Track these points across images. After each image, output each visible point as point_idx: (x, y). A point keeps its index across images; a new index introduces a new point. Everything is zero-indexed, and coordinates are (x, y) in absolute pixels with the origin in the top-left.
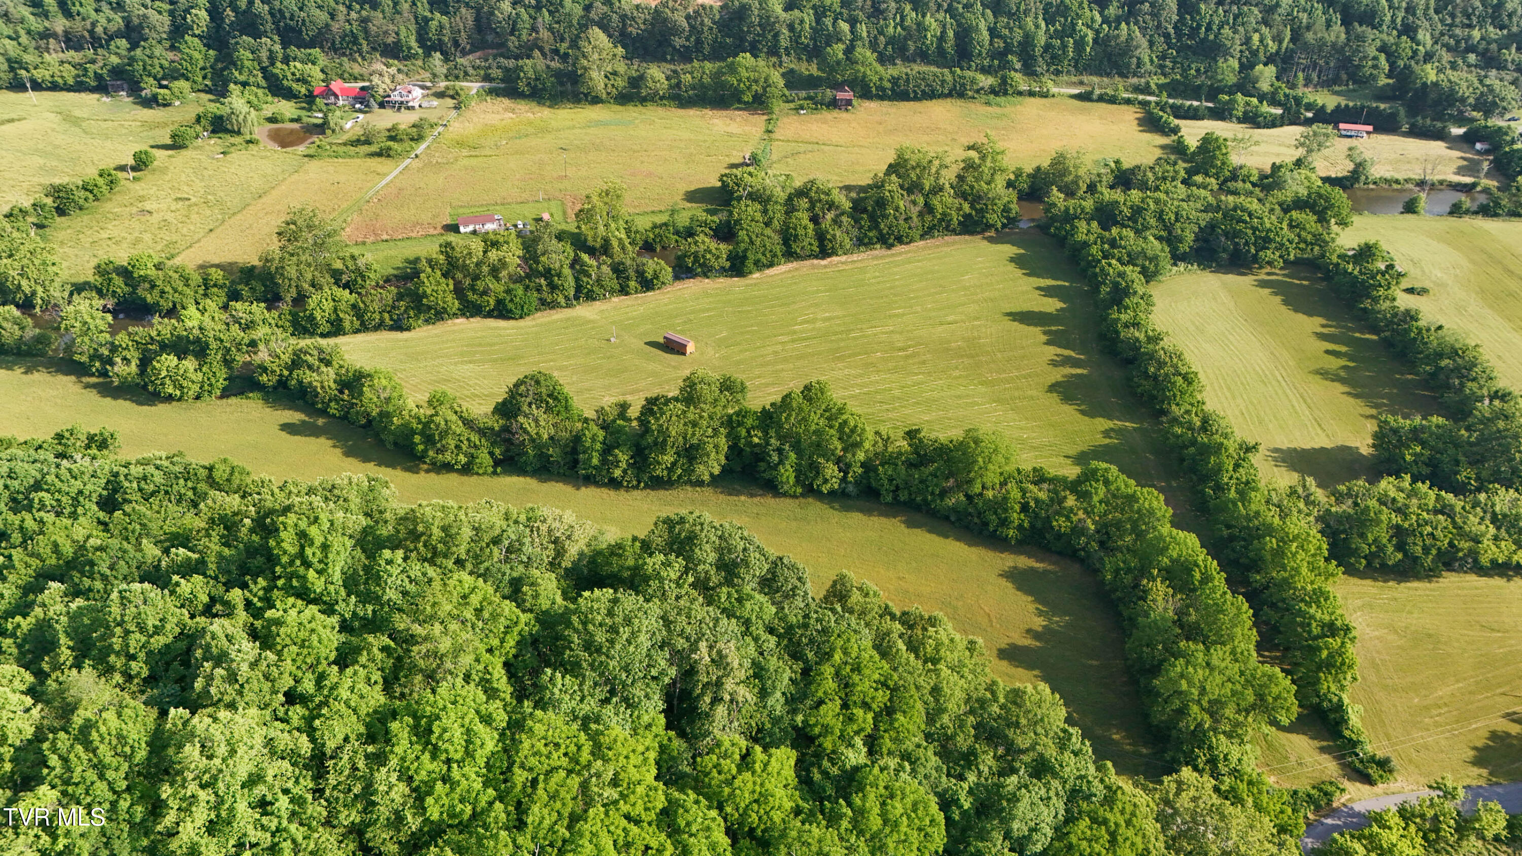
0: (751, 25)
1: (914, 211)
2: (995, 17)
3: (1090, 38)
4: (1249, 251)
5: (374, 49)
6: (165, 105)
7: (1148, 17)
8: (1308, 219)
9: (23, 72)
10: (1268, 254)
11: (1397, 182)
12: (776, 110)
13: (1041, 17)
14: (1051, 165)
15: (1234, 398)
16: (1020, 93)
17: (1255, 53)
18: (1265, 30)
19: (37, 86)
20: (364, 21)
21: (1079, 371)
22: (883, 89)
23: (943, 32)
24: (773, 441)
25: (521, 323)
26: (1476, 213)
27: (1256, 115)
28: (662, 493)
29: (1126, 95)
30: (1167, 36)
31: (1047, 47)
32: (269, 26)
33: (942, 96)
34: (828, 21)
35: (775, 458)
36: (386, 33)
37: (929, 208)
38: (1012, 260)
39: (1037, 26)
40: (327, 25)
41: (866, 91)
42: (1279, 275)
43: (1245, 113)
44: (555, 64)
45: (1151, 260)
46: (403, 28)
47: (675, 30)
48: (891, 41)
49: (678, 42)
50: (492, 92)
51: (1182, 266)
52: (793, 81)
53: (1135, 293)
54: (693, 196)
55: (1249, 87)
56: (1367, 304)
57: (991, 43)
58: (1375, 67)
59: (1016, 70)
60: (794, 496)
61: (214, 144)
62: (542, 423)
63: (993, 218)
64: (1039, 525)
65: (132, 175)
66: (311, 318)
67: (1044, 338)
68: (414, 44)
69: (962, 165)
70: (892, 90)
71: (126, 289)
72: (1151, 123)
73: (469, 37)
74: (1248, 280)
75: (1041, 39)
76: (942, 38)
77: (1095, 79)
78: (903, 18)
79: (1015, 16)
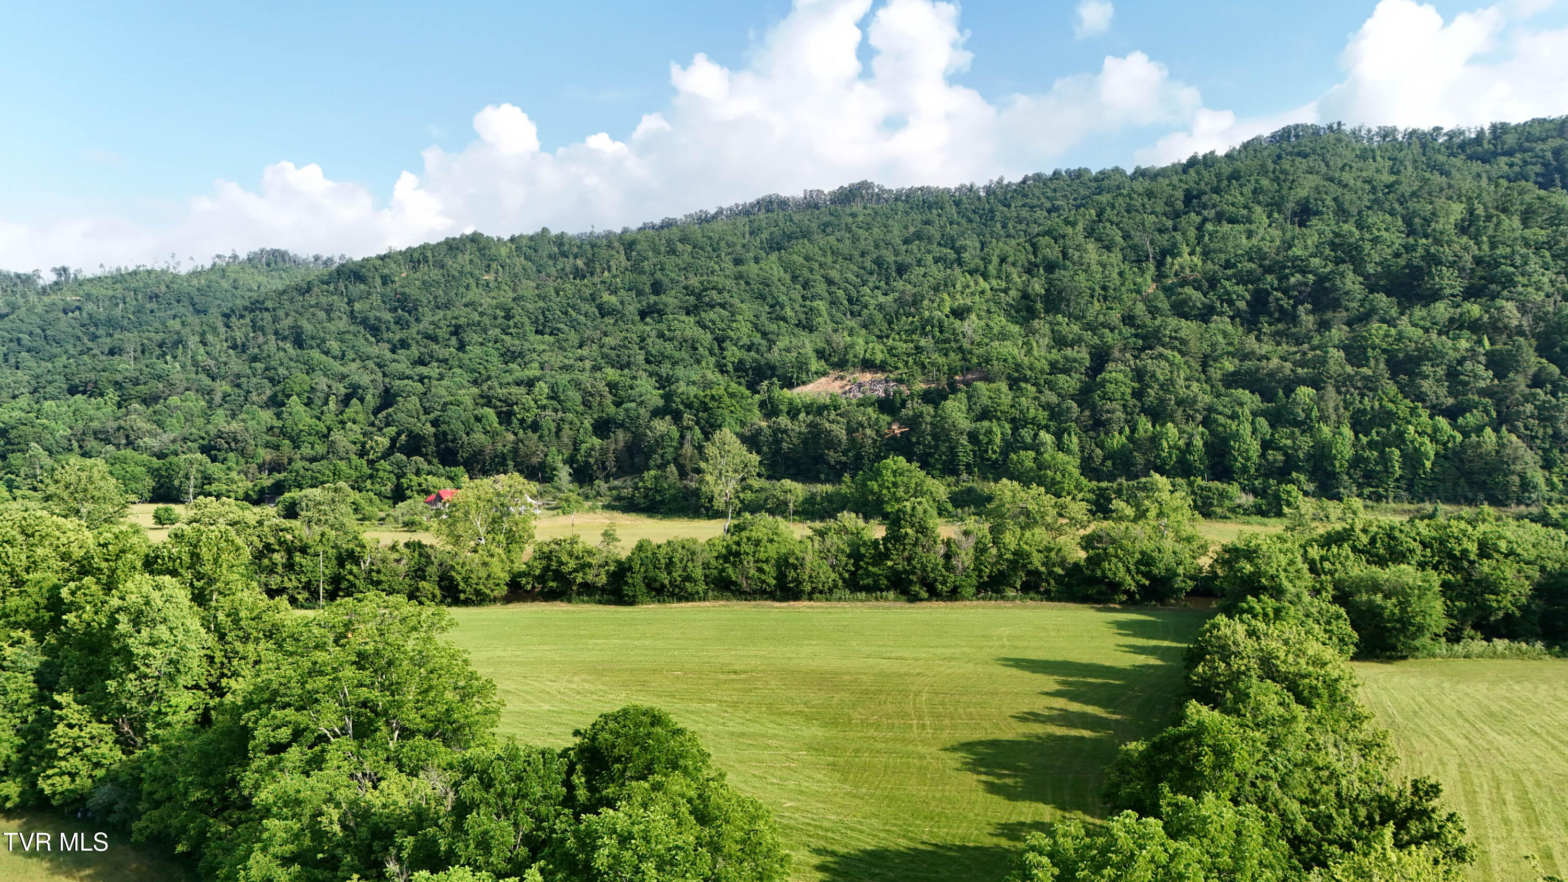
2: (1272, 426)
5: (519, 469)
7: (1533, 422)
13: (1346, 425)
20: (519, 443)
23: (1189, 444)
32: (431, 449)
34: (1026, 434)
36: (535, 454)
39: (1338, 435)
40: (484, 448)
46: (554, 450)
47: (832, 443)
48: (1111, 455)
49: (832, 456)
52: (965, 499)
57: (1263, 455)
63: (1118, 571)
68: (558, 463)
73: (617, 459)
75: (1345, 449)
76: (1187, 449)
77: (1445, 507)
78: (1133, 430)
79: (1306, 426)
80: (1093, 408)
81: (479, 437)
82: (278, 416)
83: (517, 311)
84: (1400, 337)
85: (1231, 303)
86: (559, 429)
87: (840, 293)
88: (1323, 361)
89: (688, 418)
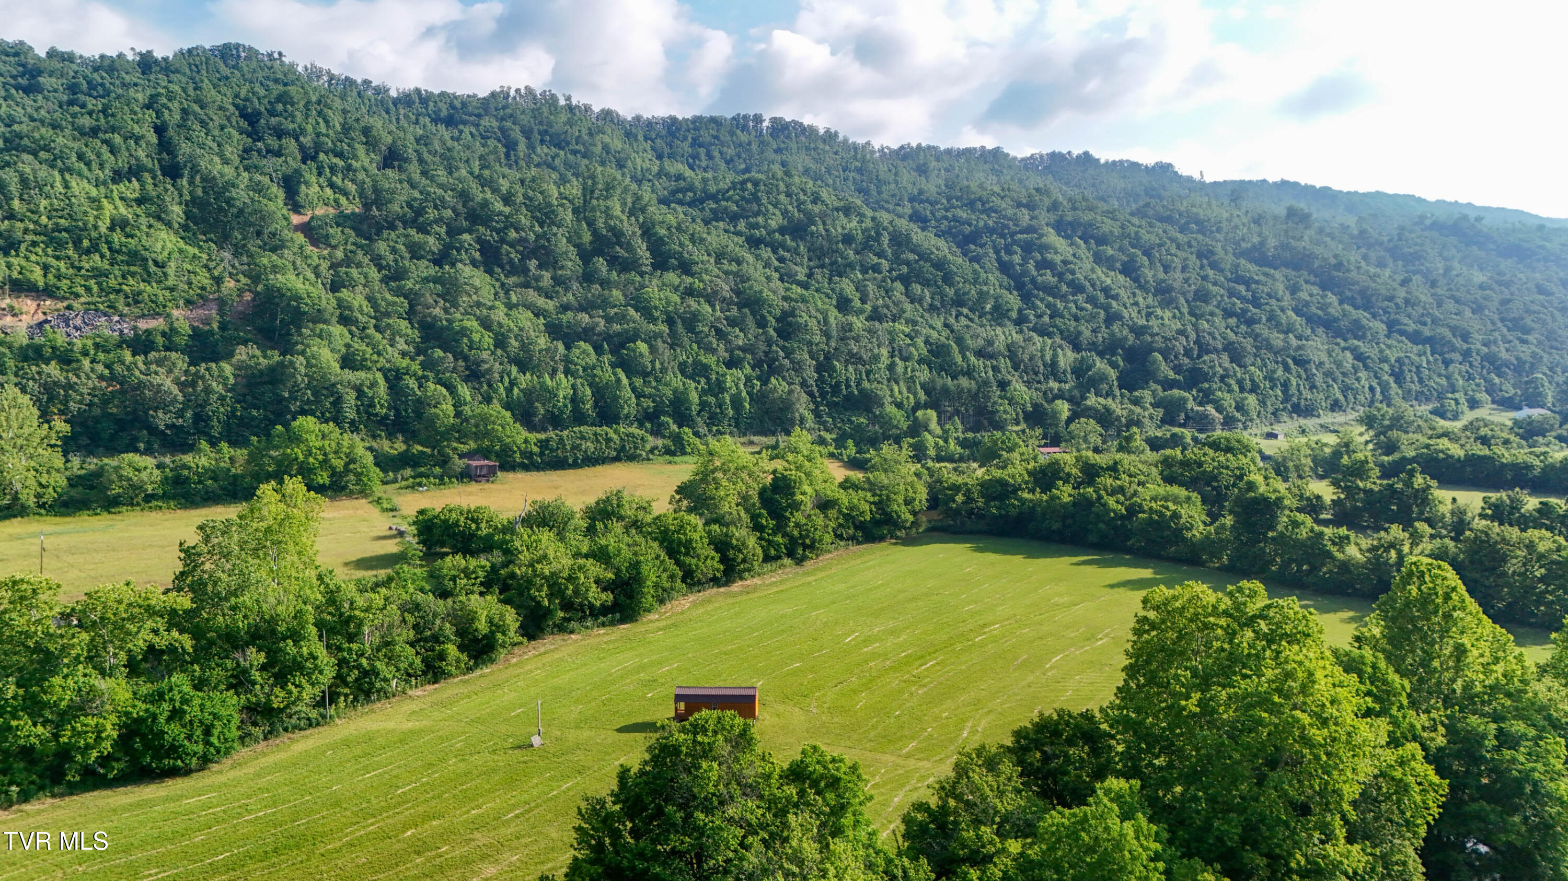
0: (295, 387)
3: (744, 393)
12: (380, 492)
22: (530, 456)
23: (576, 394)
31: (703, 405)
33: (610, 460)
34: (410, 384)
47: (158, 402)
49: (162, 419)
63: (903, 510)
70: (542, 456)
78: (512, 381)
79: (654, 375)
80: (466, 358)
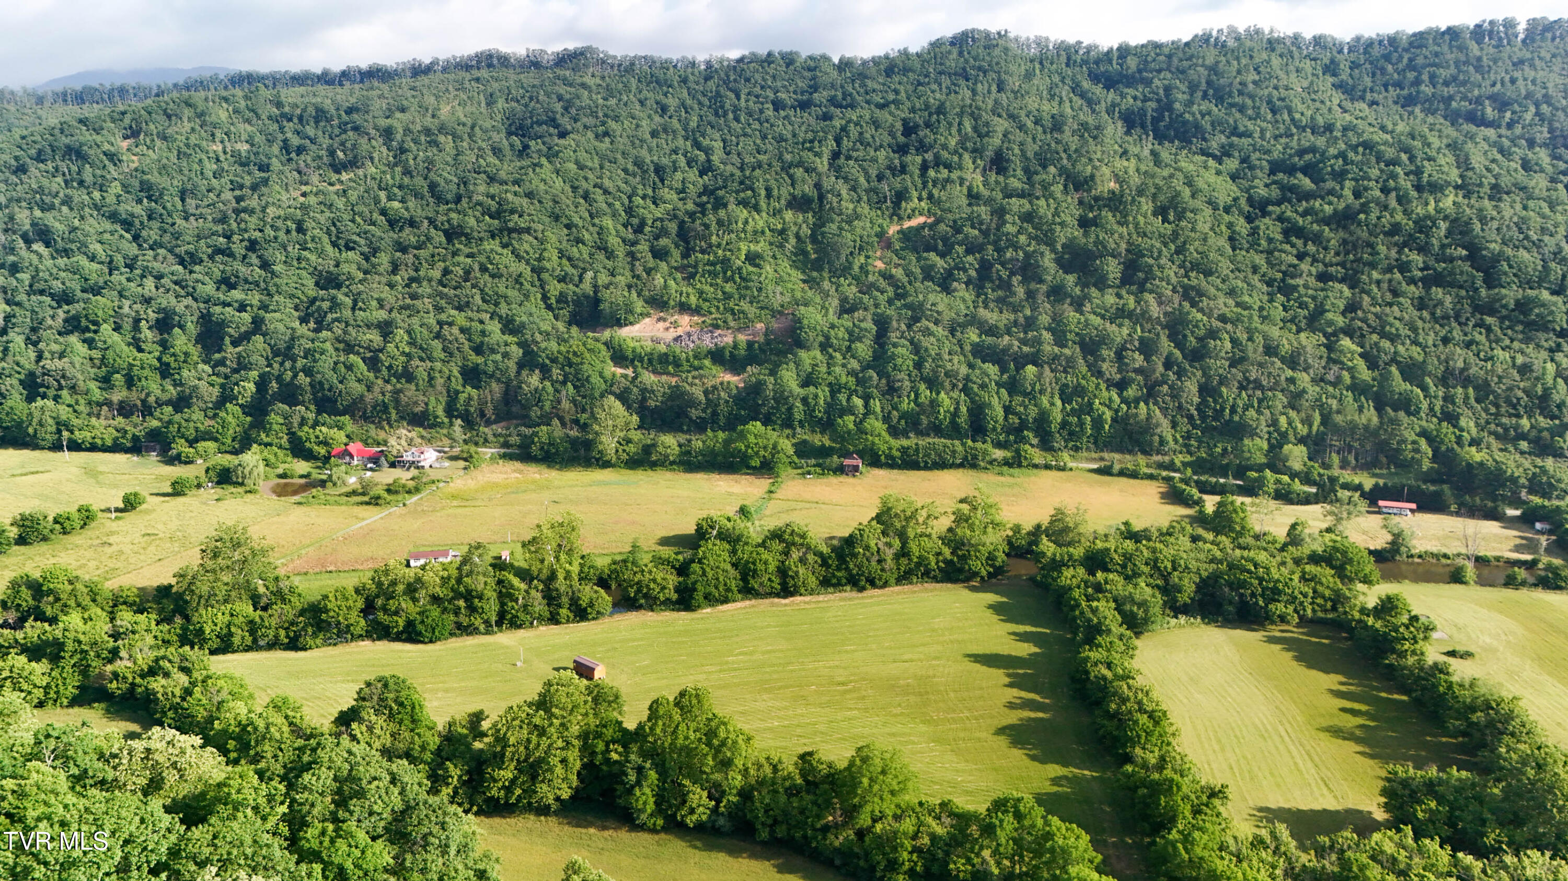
0: (766, 399)
1: (889, 554)
2: (1010, 395)
3: (1108, 415)
4: (1256, 603)
5: (402, 418)
6: (186, 463)
7: (1167, 398)
8: (1326, 573)
9: (66, 434)
10: (1279, 608)
11: (1445, 556)
12: (783, 475)
13: (1057, 396)
14: (1051, 522)
15: (1223, 750)
16: (1036, 466)
17: (1284, 436)
18: (1293, 414)
19: (75, 446)
20: (397, 392)
21: (1041, 715)
22: (893, 458)
23: (957, 409)
24: (633, 757)
25: (430, 647)
26: (1536, 585)
27: (1289, 493)
28: (497, 821)
29: (1149, 471)
30: (1190, 418)
31: (1064, 424)
32: (308, 396)
33: (953, 466)
34: (842, 397)
35: (632, 777)
36: (416, 403)
37: (904, 553)
38: (990, 607)
39: (1052, 404)
40: (362, 396)
41: (875, 460)
42: (1296, 633)
43: (1276, 491)
44: (574, 433)
45: (1140, 605)
46: (432, 399)
47: (693, 403)
48: (904, 416)
49: (694, 413)
50: (504, 456)
51: (1183, 619)
52: (803, 450)
53: (1109, 631)
54: (665, 541)
55: (1280, 465)
56: (1392, 659)
57: (1006, 418)
58: (1417, 451)
59: (1032, 446)
60: (653, 831)
61: (211, 492)
62: (377, 731)
63: (976, 565)
64: (935, 869)
65: (114, 515)
66: (201, 631)
67: (1007, 680)
68: (440, 412)
69: (953, 518)
70: (903, 461)
71: (31, 602)
72: (1175, 496)
73: (495, 408)
74: (1259, 635)
75: (1057, 415)
76: (956, 414)
77: (1117, 456)
78: (917, 395)
79: (1030, 395)
80: (888, 377)
81: (357, 388)
82: (90, 343)
83: (309, 224)
84: (1087, 324)
85: (965, 270)
86: (431, 378)
87: (617, 204)
88: (1038, 341)
89: (556, 372)
